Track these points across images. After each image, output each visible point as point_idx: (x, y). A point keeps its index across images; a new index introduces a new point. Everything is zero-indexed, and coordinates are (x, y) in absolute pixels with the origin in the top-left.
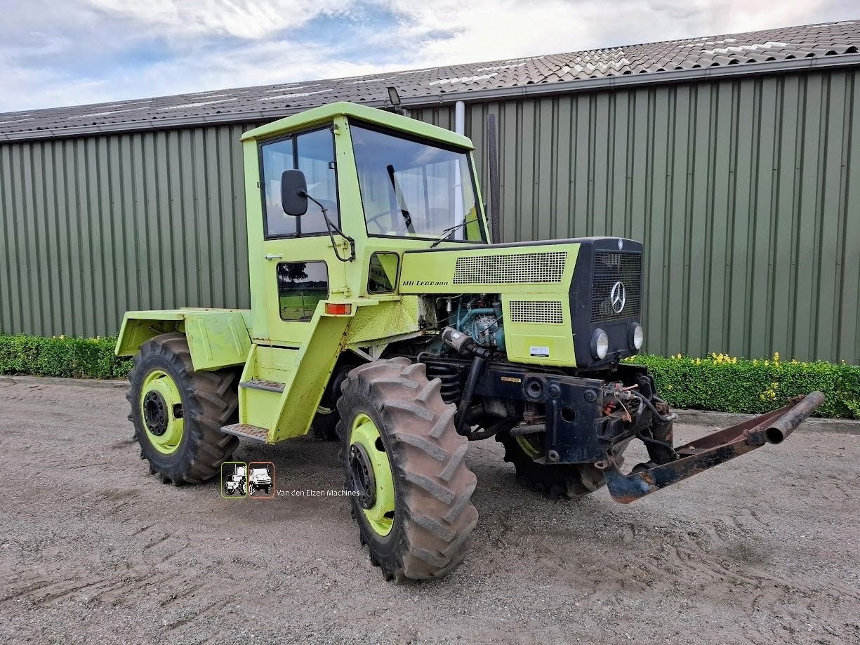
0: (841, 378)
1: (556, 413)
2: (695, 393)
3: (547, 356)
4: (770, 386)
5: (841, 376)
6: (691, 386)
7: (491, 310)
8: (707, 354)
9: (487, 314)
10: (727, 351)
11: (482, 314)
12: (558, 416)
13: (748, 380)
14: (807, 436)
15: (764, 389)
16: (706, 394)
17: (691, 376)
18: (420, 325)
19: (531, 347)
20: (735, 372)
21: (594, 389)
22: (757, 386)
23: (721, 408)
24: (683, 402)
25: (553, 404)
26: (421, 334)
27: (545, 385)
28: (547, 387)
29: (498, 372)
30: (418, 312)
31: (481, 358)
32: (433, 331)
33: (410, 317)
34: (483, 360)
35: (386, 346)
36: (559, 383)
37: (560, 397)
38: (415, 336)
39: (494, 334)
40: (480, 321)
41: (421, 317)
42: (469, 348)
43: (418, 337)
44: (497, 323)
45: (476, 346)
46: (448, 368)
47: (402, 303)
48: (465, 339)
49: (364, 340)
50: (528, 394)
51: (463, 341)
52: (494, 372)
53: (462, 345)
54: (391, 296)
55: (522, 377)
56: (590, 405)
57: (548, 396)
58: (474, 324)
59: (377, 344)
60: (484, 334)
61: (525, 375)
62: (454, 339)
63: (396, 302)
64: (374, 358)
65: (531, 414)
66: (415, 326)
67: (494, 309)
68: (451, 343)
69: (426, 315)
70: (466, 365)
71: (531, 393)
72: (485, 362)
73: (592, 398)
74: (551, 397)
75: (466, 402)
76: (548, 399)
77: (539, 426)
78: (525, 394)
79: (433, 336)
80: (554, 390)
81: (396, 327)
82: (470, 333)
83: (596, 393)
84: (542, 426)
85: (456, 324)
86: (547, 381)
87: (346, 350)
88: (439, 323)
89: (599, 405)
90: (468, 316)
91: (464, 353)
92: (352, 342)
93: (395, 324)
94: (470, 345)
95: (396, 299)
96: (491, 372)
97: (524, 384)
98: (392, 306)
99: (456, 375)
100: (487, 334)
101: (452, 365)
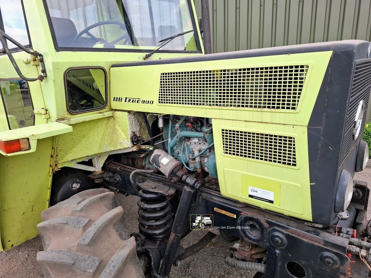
1: (279, 264)
3: (272, 202)
7: (201, 134)
12: (282, 267)
18: (133, 142)
19: (250, 188)
21: (336, 254)
25: (276, 253)
26: (135, 149)
27: (266, 229)
28: (269, 233)
29: (210, 202)
30: (129, 129)
31: (191, 189)
32: (147, 146)
33: (123, 134)
34: (192, 191)
35: (107, 157)
36: (286, 234)
37: (286, 248)
38: (130, 151)
39: (206, 160)
40: (191, 143)
41: (134, 133)
42: (179, 175)
43: (134, 151)
44: (208, 150)
45: (186, 173)
46: (158, 196)
47: (114, 119)
48: (174, 164)
49: (79, 157)
50: (244, 233)
51: (172, 166)
52: (206, 200)
53: (170, 172)
54: (101, 113)
55: (238, 213)
56: (328, 270)
57: (269, 243)
58: (184, 146)
59: (99, 156)
60: (194, 159)
61: (242, 212)
62: (162, 164)
63: (109, 117)
64: (98, 167)
65: (247, 250)
66: (128, 142)
67: (205, 134)
68: (159, 168)
69: (139, 131)
70: (177, 189)
71: (248, 232)
72: (196, 193)
73: (333, 264)
74: (274, 245)
75: (176, 236)
76: (270, 246)
77: (256, 266)
78: (241, 232)
79: (148, 150)
80: (277, 239)
81: (111, 143)
82: (180, 156)
83: (340, 260)
84: (261, 268)
85: (168, 140)
86: (268, 226)
87: (60, 169)
88: (152, 139)
89: (342, 274)
90: (177, 138)
91: (173, 181)
92: (65, 161)
93: (109, 140)
94: (179, 172)
95: (107, 116)
96: (203, 199)
97: (240, 221)
98: (105, 122)
99: (166, 203)
100: (198, 159)
101: (160, 193)
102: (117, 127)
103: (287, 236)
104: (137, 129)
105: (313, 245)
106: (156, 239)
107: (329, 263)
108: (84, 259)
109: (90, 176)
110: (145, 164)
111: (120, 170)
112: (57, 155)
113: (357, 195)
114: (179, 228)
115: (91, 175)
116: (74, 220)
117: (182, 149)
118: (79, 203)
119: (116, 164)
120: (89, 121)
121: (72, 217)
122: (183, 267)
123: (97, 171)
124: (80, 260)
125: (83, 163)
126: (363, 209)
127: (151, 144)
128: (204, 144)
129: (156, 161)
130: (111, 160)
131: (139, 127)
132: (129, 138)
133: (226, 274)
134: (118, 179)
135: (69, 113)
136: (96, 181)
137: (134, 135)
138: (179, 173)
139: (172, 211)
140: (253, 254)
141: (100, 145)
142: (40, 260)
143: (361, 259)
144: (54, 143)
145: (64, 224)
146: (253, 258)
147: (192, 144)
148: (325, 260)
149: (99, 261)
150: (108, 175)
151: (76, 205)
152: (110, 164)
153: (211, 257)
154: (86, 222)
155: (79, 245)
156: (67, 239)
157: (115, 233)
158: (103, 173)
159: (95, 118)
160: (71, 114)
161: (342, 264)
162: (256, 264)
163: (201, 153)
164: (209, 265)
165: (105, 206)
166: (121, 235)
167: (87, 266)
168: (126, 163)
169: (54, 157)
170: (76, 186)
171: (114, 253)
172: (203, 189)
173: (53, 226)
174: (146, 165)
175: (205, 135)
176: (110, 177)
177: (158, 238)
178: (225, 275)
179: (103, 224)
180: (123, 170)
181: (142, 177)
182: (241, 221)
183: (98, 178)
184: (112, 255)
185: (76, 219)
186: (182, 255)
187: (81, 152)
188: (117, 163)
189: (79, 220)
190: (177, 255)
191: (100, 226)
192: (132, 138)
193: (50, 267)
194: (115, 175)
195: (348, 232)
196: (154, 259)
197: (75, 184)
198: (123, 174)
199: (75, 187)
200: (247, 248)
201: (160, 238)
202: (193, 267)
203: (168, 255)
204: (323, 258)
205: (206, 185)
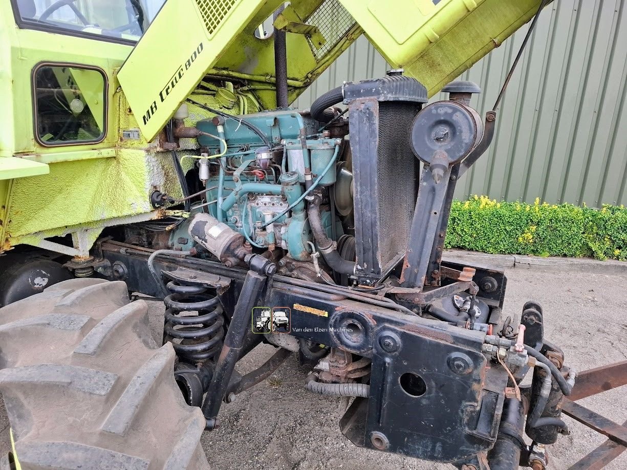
0: (591, 223)
1: (389, 379)
2: (460, 236)
4: (529, 229)
5: (592, 221)
6: (458, 229)
7: (277, 188)
8: (469, 196)
9: (270, 194)
10: (487, 193)
11: (261, 194)
12: (394, 382)
13: (511, 224)
14: (557, 276)
15: (523, 232)
16: (471, 236)
17: (459, 220)
18: (153, 203)
20: (500, 217)
21: (469, 353)
22: (517, 229)
23: (482, 249)
24: (449, 243)
25: (385, 363)
26: (155, 216)
27: (372, 329)
28: (377, 334)
29: (288, 295)
30: (147, 180)
31: (260, 274)
32: (178, 211)
33: (134, 188)
34: (262, 278)
35: (100, 231)
36: (401, 332)
37: (400, 354)
38: (146, 218)
39: (283, 230)
40: (258, 204)
41: (155, 187)
42: (238, 254)
43: (154, 220)
44: (286, 214)
45: (250, 251)
46: (201, 289)
47: (118, 162)
48: (232, 236)
49: (50, 228)
50: (339, 338)
51: (228, 239)
52: (281, 293)
53: (225, 250)
54: (96, 149)
55: (330, 309)
56: (457, 378)
57: (376, 348)
58: (246, 208)
59: (85, 228)
60: (264, 229)
61: (336, 307)
62: (211, 236)
63: (108, 158)
64: (81, 250)
65: (341, 366)
66: (143, 203)
67: (285, 187)
68: (205, 243)
69: (165, 185)
70: (233, 279)
71: (346, 337)
72: (266, 281)
73: (465, 368)
74: (383, 351)
75: (232, 351)
76: (377, 353)
77: (355, 388)
78: (335, 337)
79: (179, 219)
80: (389, 341)
81: (111, 204)
82: (240, 225)
83: (473, 361)
84: (361, 390)
85: (216, 202)
86: (376, 323)
87: (14, 248)
88: (188, 199)
89: (475, 380)
90: (236, 195)
91: (228, 263)
92: (24, 233)
93: (109, 199)
94: (240, 249)
95: (106, 156)
96: (277, 293)
97: (334, 320)
98: (101, 166)
99: (214, 300)
100: (270, 229)
101: (206, 284)
102: (123, 175)
103: (403, 336)
104: (160, 182)
105: (438, 345)
106: (197, 361)
107: (459, 366)
108: (89, 375)
109: (68, 265)
110: (173, 243)
111: (127, 253)
112: (10, 221)
113: (491, 286)
114: (237, 338)
115: (69, 262)
116: (62, 319)
117: (243, 214)
118: (65, 296)
119: (116, 245)
120: (74, 162)
121: (56, 315)
122: (227, 420)
123: (82, 257)
124: (82, 377)
125: (55, 240)
126: (498, 306)
127: (186, 208)
128: (281, 205)
129: (199, 231)
130: (109, 238)
131: (165, 179)
132: (146, 196)
133: (298, 425)
134: (121, 270)
135: (37, 144)
136: (80, 273)
137: (156, 191)
138: (240, 252)
139: (224, 315)
140: (350, 372)
141: (91, 208)
142: (3, 381)
143: (499, 361)
144: (8, 197)
145: (44, 325)
146: (350, 378)
147: (260, 205)
148: (453, 364)
149: (116, 377)
150: (102, 264)
151: (59, 298)
152: (105, 245)
153: (272, 401)
154: (85, 322)
155: (76, 354)
156: (52, 348)
157: (137, 338)
158: (93, 260)
159: (84, 158)
160: (41, 146)
161: (476, 367)
162: (355, 385)
163: (275, 218)
164: (270, 414)
165: (112, 300)
166: (146, 343)
167: (95, 385)
168: (137, 243)
169: (6, 223)
170: (40, 281)
171: (140, 366)
172: (276, 276)
173: (21, 330)
174: (173, 245)
175: (285, 189)
176: (105, 267)
177: (198, 359)
178: (296, 426)
179: (117, 323)
180: (131, 254)
181: (167, 264)
182: (336, 320)
183: (82, 269)
184: (135, 369)
185: (65, 317)
186: (238, 384)
187: (55, 217)
188: (120, 243)
189: (72, 319)
190: (230, 385)
191: (112, 325)
192: (151, 197)
193: (24, 393)
194: (116, 263)
195: (482, 328)
196: (193, 390)
197: (40, 278)
198: (130, 261)
199: (38, 284)
200: (342, 363)
201: (203, 358)
202: (245, 419)
203: (218, 382)
204: (450, 362)
205: (282, 270)
